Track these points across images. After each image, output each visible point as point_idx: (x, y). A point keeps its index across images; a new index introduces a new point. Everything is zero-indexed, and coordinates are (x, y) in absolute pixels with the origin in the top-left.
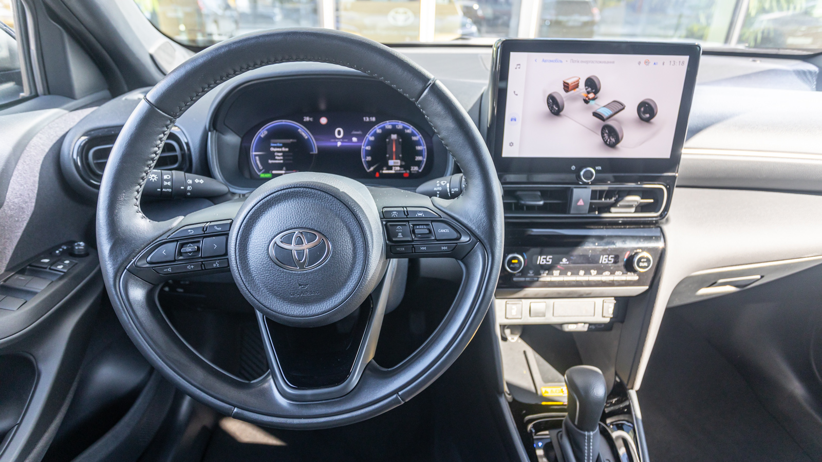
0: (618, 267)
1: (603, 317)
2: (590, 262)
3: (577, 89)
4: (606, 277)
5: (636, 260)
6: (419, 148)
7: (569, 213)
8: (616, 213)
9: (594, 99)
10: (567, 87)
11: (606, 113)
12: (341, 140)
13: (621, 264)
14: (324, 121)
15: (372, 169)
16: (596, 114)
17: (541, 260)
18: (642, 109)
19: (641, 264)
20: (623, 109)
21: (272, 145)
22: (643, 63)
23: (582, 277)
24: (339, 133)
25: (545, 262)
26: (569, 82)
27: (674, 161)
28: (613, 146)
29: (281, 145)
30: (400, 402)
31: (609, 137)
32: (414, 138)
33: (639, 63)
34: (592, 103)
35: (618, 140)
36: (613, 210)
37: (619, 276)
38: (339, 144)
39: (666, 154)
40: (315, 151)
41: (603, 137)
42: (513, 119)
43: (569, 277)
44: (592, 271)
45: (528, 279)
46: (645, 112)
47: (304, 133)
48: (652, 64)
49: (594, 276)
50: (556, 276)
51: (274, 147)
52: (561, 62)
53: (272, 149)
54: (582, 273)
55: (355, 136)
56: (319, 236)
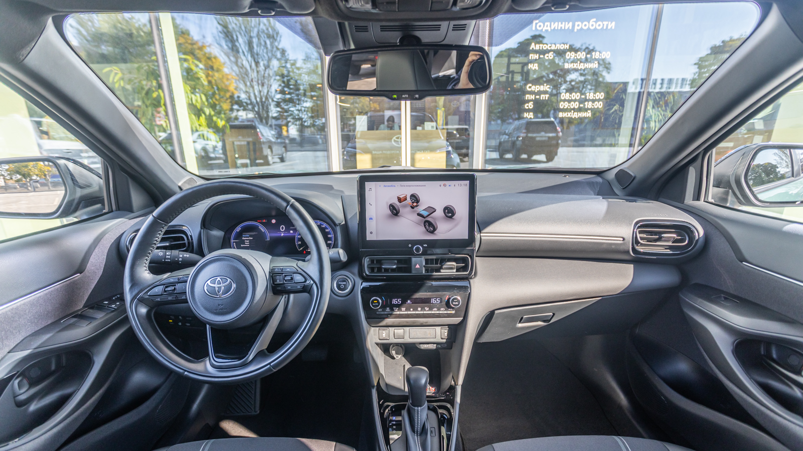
0: (442, 305)
1: (442, 339)
2: (426, 301)
3: (406, 201)
4: (435, 311)
5: (451, 300)
6: (329, 236)
7: (411, 272)
8: (444, 272)
9: (417, 206)
10: (400, 200)
11: (425, 213)
12: (284, 232)
13: (444, 303)
14: (274, 221)
15: (301, 249)
16: (419, 215)
17: (394, 301)
18: (446, 211)
19: (454, 303)
20: (435, 211)
21: (243, 236)
22: (442, 185)
23: (419, 311)
24: (282, 228)
25: (397, 303)
26: (401, 197)
27: (471, 240)
28: (432, 232)
29: (249, 236)
30: (272, 370)
31: (429, 227)
32: (327, 230)
33: (440, 186)
34: (415, 208)
35: (435, 229)
36: (442, 271)
37: (443, 311)
38: (282, 235)
39: (465, 236)
40: (268, 239)
41: (425, 228)
42: (371, 219)
43: (411, 312)
44: (426, 308)
45: (385, 313)
46: (448, 213)
47: (262, 229)
48: (447, 186)
49: (427, 311)
50: (403, 311)
51: (245, 237)
52: (395, 186)
53: (243, 238)
54: (419, 309)
55: (292, 230)
56: (229, 280)
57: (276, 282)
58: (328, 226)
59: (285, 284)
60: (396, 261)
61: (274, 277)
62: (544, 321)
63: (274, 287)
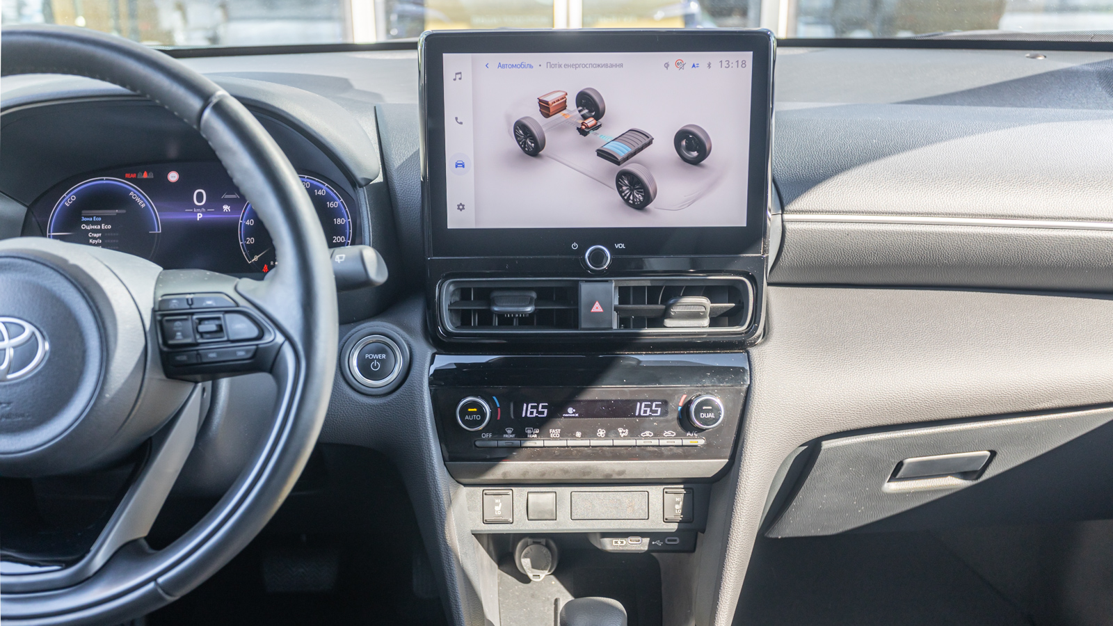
0: (667, 421)
1: (666, 521)
2: (621, 411)
3: (564, 112)
4: (646, 439)
5: (693, 407)
6: (339, 221)
7: (576, 327)
8: (674, 326)
9: (596, 127)
10: (546, 109)
11: (620, 150)
12: (204, 210)
13: (673, 416)
14: (173, 177)
15: (256, 258)
16: (602, 154)
17: (528, 411)
18: (684, 143)
19: (703, 415)
20: (650, 143)
21: (84, 219)
22: (672, 65)
23: (601, 440)
24: (200, 197)
25: (535, 414)
26: (549, 99)
27: (754, 232)
28: (641, 207)
29: (100, 219)
31: (632, 190)
32: (331, 205)
33: (667, 65)
34: (591, 134)
35: (648, 198)
36: (668, 322)
37: (670, 439)
38: (199, 216)
39: (736, 217)
40: (159, 229)
41: (621, 192)
42: (460, 165)
43: (578, 441)
44: (620, 430)
45: (502, 443)
46: (689, 148)
47: (140, 198)
48: (688, 66)
49: (623, 439)
50: (554, 438)
51: (87, 223)
52: (531, 67)
53: (84, 227)
54: (601, 433)
55: (228, 202)
56: (29, 329)
57: (173, 337)
58: (333, 193)
59: (198, 344)
60: (534, 295)
61: (165, 324)
62: (964, 475)
63: (168, 353)
